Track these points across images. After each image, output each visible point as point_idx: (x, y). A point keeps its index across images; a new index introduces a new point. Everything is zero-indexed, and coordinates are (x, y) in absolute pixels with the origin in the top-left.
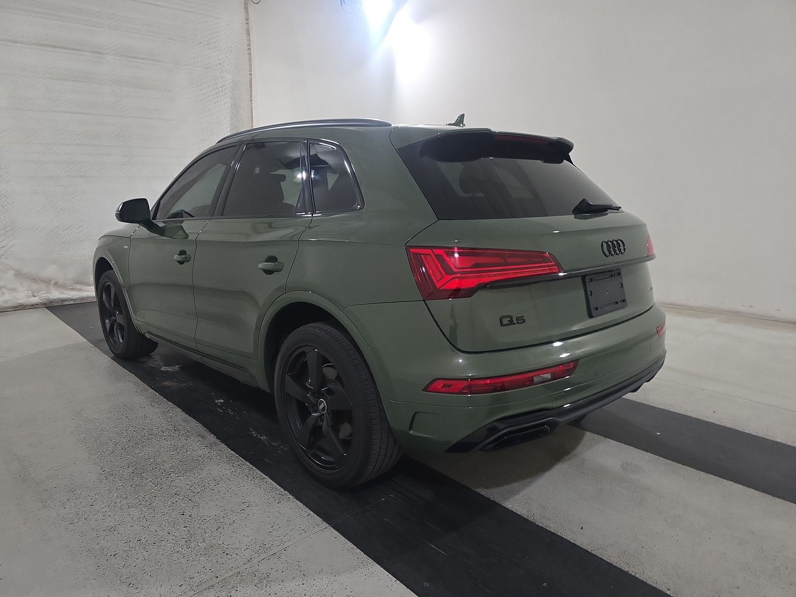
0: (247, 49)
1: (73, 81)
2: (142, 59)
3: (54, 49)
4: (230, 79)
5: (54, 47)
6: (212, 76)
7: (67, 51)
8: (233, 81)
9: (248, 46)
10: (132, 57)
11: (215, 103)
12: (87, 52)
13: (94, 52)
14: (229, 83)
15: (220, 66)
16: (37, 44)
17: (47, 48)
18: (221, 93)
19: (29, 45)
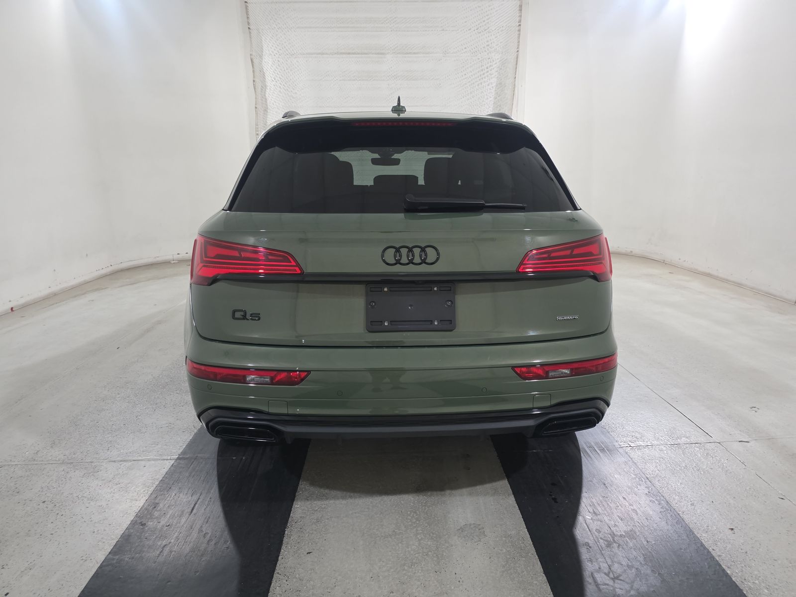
0: (518, 25)
1: (360, 80)
2: (415, 53)
3: (348, 56)
4: (498, 59)
5: (349, 53)
6: (479, 59)
7: (358, 56)
8: (500, 61)
9: (519, 22)
10: (407, 53)
11: (478, 85)
12: (373, 54)
13: (378, 54)
14: (496, 63)
15: (488, 47)
16: (337, 53)
17: (344, 56)
18: (486, 75)
19: (332, 55)
